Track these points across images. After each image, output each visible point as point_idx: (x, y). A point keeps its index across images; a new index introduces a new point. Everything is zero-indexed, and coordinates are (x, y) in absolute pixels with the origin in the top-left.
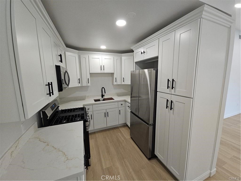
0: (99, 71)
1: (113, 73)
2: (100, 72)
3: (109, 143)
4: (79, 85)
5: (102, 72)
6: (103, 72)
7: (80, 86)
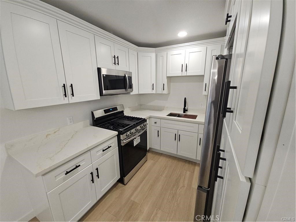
0: (179, 73)
1: (203, 76)
2: (181, 75)
3: (164, 176)
4: (152, 91)
5: (183, 75)
6: (185, 75)
7: (155, 93)
